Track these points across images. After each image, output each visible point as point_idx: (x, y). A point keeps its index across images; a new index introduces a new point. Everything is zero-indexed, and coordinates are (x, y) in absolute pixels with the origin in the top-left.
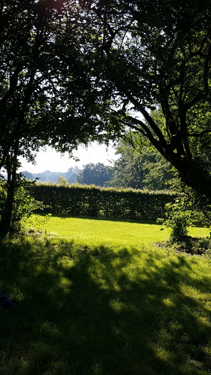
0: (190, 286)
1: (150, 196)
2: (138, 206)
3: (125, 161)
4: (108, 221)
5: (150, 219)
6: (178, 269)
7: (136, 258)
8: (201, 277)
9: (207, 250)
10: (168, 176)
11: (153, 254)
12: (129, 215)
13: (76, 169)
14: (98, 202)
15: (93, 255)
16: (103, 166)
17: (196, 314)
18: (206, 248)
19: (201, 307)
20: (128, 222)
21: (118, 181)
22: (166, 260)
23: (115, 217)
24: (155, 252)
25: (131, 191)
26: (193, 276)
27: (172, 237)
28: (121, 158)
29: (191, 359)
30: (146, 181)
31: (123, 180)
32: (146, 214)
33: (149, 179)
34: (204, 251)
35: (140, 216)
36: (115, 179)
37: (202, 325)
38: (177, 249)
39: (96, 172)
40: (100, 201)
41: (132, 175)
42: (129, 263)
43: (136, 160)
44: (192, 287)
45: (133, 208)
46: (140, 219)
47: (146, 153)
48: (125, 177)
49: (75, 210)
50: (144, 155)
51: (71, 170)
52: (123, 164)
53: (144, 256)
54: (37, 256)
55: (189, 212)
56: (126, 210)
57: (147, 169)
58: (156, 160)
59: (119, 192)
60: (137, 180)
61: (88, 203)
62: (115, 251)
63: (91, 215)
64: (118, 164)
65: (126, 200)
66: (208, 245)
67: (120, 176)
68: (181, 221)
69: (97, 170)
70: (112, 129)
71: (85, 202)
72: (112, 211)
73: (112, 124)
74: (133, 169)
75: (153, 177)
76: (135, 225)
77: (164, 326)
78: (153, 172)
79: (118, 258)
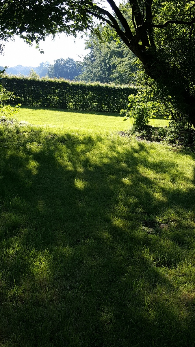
0: (148, 168)
1: (116, 89)
2: (105, 100)
3: (93, 56)
4: (77, 113)
5: (116, 111)
6: (137, 154)
7: (99, 144)
8: (158, 161)
9: (165, 138)
10: (134, 69)
11: (116, 142)
12: (96, 108)
13: (47, 64)
14: (68, 95)
15: (61, 141)
16: (73, 61)
17: (150, 191)
18: (165, 136)
19: (155, 184)
20: (96, 114)
21: (87, 76)
22: (127, 146)
23: (83, 110)
24: (118, 139)
25: (99, 85)
26: (150, 160)
27: (135, 127)
28: (90, 53)
29: (143, 226)
30: (113, 76)
31: (92, 75)
32: (112, 107)
33: (117, 74)
34: (162, 139)
35: (107, 109)
36: (84, 74)
37: (155, 199)
38: (138, 137)
39: (66, 67)
40: (70, 95)
41: (100, 70)
42: (94, 148)
43: (104, 55)
44: (149, 169)
45: (100, 101)
46: (107, 112)
47: (114, 49)
48: (94, 73)
49: (46, 102)
50: (112, 50)
51: (42, 64)
52: (92, 59)
53: (107, 143)
54: (8, 142)
55: (151, 104)
56: (94, 103)
57: (114, 64)
58: (124, 55)
59: (88, 86)
60: (105, 75)
61: (58, 96)
62: (81, 138)
63: (60, 108)
64: (87, 59)
65: (94, 94)
66: (166, 133)
67: (89, 71)
68: (143, 111)
69: (67, 65)
70: (80, 19)
71: (55, 95)
72: (81, 104)
73: (79, 14)
74: (101, 64)
75: (120, 72)
76: (102, 117)
77: (122, 200)
78: (120, 67)
79: (84, 144)
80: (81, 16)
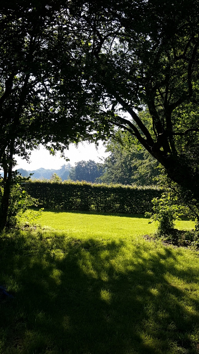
1: (138, 191)
2: (127, 201)
3: (114, 158)
4: (99, 216)
5: (139, 213)
6: (165, 260)
8: (187, 268)
9: (192, 242)
10: (155, 172)
11: (142, 247)
12: (119, 209)
13: (69, 166)
14: (90, 197)
15: (85, 248)
16: (94, 163)
17: (182, 304)
18: (192, 241)
19: (187, 296)
21: (108, 177)
22: (154, 252)
23: (105, 211)
24: (144, 244)
25: (120, 187)
26: (178, 267)
27: (160, 230)
28: (111, 156)
29: (178, 346)
30: (134, 177)
31: (113, 177)
32: (135, 208)
33: (138, 175)
34: (190, 244)
35: (129, 210)
36: (106, 175)
37: (188, 313)
38: (164, 241)
39: (87, 169)
40: (92, 197)
41: (121, 171)
42: (119, 255)
43: (125, 157)
44: (178, 278)
45: (122, 203)
46: (129, 213)
47: (134, 151)
48: (115, 174)
49: (68, 205)
50: (132, 153)
51: (63, 167)
52: (113, 161)
54: (32, 249)
55: (175, 207)
56: (116, 204)
57: (135, 166)
58: (144, 157)
59: (110, 188)
60: (126, 176)
61: (80, 198)
62: (105, 243)
63: (82, 210)
64: (108, 161)
65: (116, 195)
66: (193, 237)
67: (110, 172)
68: (167, 214)
69: (89, 167)
70: (102, 128)
71: (77, 197)
72: (103, 205)
73: (102, 124)
74: (122, 166)
75: (141, 173)
76: (125, 218)
77: (153, 315)
78: (141, 168)
79: (108, 250)
80: (103, 126)
